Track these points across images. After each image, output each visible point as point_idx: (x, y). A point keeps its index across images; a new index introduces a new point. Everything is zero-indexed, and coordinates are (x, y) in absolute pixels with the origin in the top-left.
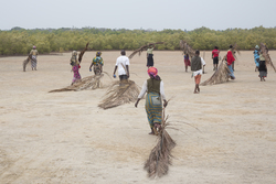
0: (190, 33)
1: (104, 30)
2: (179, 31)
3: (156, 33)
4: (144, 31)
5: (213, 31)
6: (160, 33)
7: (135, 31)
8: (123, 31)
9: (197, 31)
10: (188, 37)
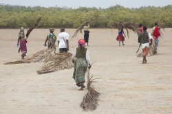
0: (104, 11)
1: (18, 7)
2: (94, 9)
3: (71, 11)
4: (59, 9)
5: (127, 9)
6: (76, 11)
7: (51, 9)
8: (38, 8)
9: (111, 9)
10: (103, 15)
